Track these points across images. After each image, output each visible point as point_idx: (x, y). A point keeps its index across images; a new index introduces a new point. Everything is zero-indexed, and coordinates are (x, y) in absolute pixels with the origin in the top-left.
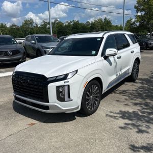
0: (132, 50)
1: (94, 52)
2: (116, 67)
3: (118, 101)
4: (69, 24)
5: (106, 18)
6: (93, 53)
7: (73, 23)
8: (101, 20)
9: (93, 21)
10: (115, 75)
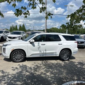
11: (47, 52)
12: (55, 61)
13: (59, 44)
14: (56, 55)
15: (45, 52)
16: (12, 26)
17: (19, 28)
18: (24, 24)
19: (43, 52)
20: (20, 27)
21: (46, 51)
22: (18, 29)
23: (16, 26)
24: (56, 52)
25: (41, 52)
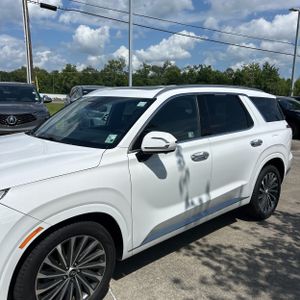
0: (256, 139)
1: (113, 137)
2: (184, 181)
3: (177, 281)
4: (191, 71)
5: (267, 64)
6: (108, 141)
7: (199, 69)
8: (257, 66)
9: (241, 69)
10: (183, 204)
13: (253, 144)
14: (241, 199)
15: (205, 198)
19: (196, 201)
25: (193, 203)
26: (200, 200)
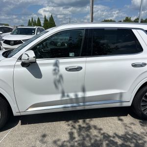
11: (89, 94)
12: (116, 118)
13: (134, 65)
14: (121, 102)
15: (80, 95)
16: (31, 21)
17: (44, 24)
18: (52, 16)
19: (72, 95)
20: (46, 20)
21: (84, 90)
22: (42, 25)
23: (39, 20)
24: (121, 94)
25: (68, 96)
26: (76, 95)
